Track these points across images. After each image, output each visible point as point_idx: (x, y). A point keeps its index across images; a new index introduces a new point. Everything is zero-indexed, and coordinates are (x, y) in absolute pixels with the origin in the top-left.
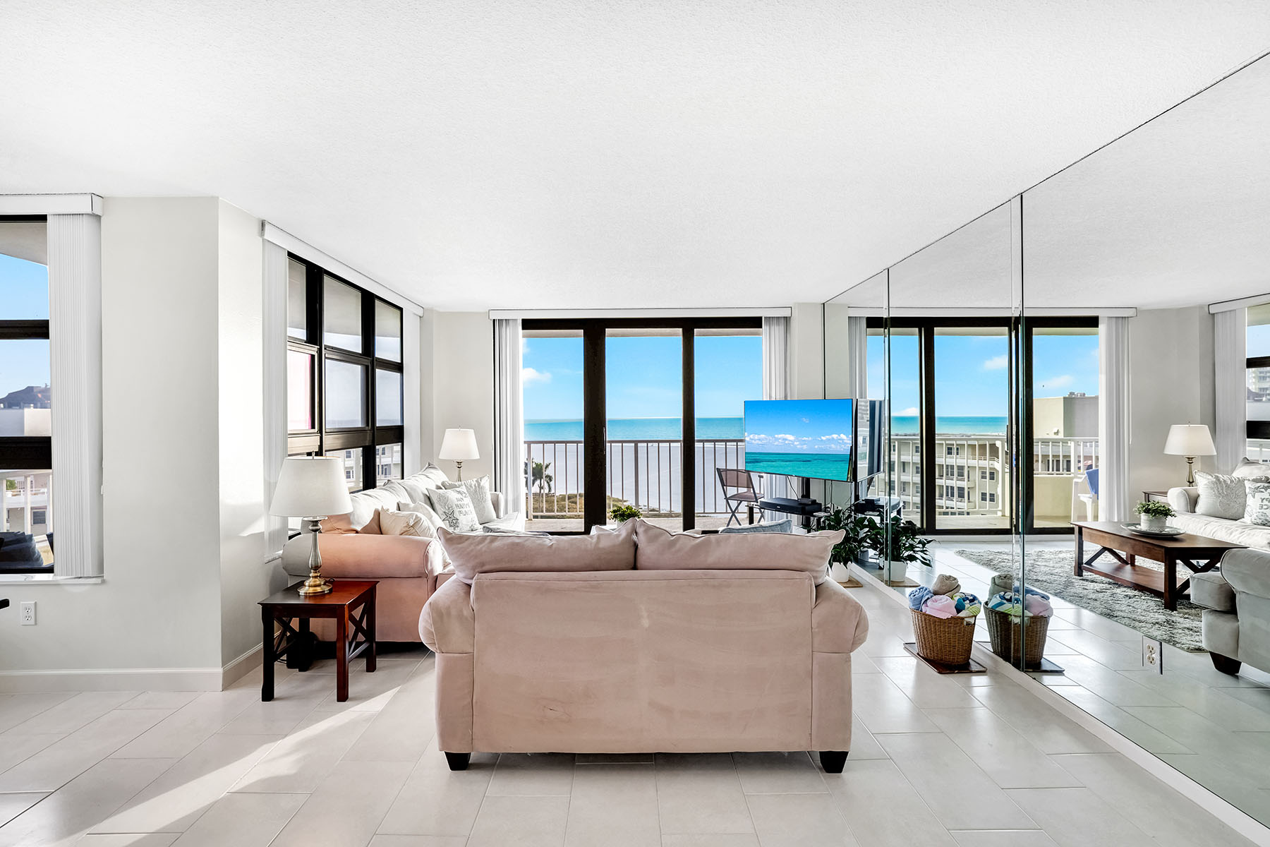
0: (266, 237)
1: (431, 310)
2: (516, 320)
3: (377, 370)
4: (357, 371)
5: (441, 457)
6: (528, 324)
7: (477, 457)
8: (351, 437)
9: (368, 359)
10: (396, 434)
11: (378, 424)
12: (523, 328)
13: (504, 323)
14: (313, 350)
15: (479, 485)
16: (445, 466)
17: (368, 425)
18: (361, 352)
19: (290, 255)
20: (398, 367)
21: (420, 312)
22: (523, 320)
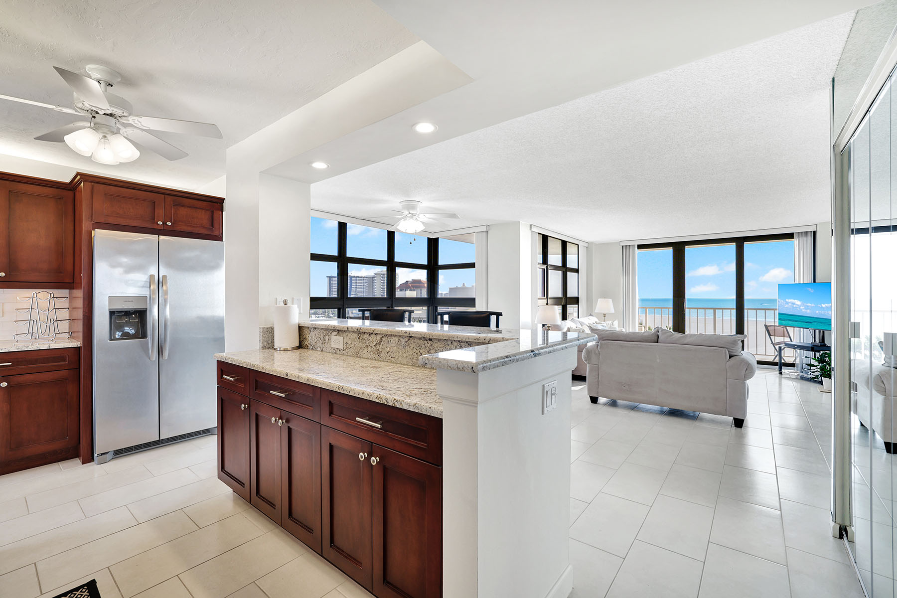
0: (532, 230)
1: (592, 243)
2: (634, 245)
3: (568, 273)
4: (560, 273)
5: (596, 311)
6: (640, 247)
7: (614, 312)
8: (557, 301)
9: (564, 268)
10: (576, 301)
11: (568, 296)
12: (638, 249)
13: (628, 247)
14: (544, 267)
15: (613, 324)
16: (597, 315)
17: (564, 296)
18: (561, 265)
19: (538, 233)
20: (577, 271)
21: (586, 245)
22: (638, 245)
